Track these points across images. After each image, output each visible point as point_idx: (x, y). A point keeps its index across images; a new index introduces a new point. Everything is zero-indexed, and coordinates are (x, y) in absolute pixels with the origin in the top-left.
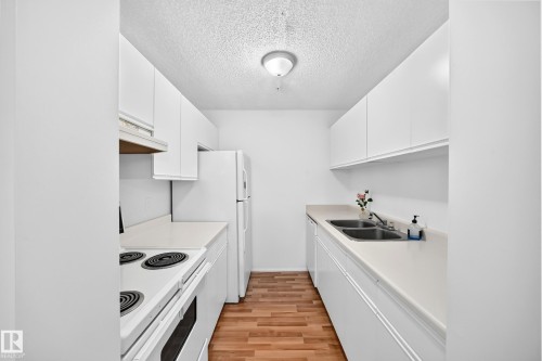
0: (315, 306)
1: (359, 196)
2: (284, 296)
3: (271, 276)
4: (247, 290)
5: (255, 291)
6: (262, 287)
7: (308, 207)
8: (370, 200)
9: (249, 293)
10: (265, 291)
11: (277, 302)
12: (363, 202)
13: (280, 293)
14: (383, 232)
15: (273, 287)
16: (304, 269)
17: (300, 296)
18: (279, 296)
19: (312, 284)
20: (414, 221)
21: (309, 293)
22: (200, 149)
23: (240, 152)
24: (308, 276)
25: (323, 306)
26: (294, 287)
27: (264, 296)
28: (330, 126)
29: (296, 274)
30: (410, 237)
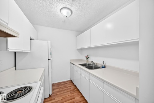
0: (76, 91)
1: (86, 56)
2: (65, 90)
3: (59, 84)
4: (52, 91)
5: (55, 91)
6: (57, 89)
7: (70, 60)
8: (89, 58)
9: (53, 92)
10: (58, 90)
11: (64, 93)
12: (87, 58)
13: (64, 89)
14: (95, 67)
15: (61, 88)
16: (70, 79)
17: (70, 89)
18: (64, 90)
19: (73, 84)
20: (103, 63)
21: (73, 87)
22: (31, 39)
23: (49, 42)
24: (71, 81)
25: (78, 90)
26: (68, 86)
27: (58, 92)
28: (77, 37)
29: (67, 81)
30: (102, 67)
